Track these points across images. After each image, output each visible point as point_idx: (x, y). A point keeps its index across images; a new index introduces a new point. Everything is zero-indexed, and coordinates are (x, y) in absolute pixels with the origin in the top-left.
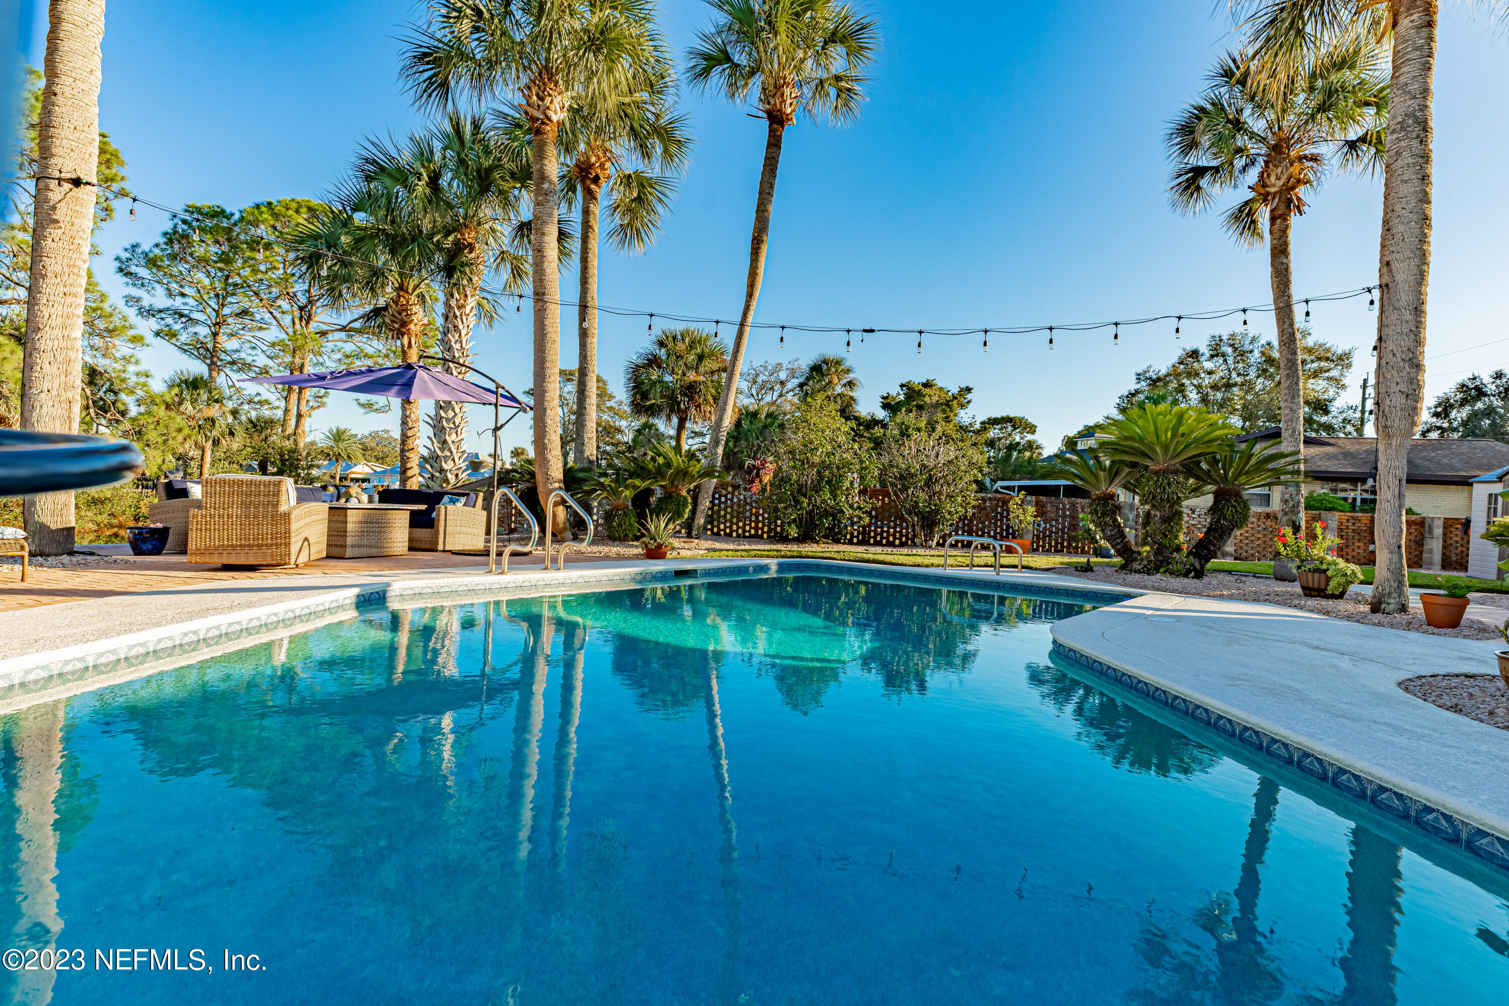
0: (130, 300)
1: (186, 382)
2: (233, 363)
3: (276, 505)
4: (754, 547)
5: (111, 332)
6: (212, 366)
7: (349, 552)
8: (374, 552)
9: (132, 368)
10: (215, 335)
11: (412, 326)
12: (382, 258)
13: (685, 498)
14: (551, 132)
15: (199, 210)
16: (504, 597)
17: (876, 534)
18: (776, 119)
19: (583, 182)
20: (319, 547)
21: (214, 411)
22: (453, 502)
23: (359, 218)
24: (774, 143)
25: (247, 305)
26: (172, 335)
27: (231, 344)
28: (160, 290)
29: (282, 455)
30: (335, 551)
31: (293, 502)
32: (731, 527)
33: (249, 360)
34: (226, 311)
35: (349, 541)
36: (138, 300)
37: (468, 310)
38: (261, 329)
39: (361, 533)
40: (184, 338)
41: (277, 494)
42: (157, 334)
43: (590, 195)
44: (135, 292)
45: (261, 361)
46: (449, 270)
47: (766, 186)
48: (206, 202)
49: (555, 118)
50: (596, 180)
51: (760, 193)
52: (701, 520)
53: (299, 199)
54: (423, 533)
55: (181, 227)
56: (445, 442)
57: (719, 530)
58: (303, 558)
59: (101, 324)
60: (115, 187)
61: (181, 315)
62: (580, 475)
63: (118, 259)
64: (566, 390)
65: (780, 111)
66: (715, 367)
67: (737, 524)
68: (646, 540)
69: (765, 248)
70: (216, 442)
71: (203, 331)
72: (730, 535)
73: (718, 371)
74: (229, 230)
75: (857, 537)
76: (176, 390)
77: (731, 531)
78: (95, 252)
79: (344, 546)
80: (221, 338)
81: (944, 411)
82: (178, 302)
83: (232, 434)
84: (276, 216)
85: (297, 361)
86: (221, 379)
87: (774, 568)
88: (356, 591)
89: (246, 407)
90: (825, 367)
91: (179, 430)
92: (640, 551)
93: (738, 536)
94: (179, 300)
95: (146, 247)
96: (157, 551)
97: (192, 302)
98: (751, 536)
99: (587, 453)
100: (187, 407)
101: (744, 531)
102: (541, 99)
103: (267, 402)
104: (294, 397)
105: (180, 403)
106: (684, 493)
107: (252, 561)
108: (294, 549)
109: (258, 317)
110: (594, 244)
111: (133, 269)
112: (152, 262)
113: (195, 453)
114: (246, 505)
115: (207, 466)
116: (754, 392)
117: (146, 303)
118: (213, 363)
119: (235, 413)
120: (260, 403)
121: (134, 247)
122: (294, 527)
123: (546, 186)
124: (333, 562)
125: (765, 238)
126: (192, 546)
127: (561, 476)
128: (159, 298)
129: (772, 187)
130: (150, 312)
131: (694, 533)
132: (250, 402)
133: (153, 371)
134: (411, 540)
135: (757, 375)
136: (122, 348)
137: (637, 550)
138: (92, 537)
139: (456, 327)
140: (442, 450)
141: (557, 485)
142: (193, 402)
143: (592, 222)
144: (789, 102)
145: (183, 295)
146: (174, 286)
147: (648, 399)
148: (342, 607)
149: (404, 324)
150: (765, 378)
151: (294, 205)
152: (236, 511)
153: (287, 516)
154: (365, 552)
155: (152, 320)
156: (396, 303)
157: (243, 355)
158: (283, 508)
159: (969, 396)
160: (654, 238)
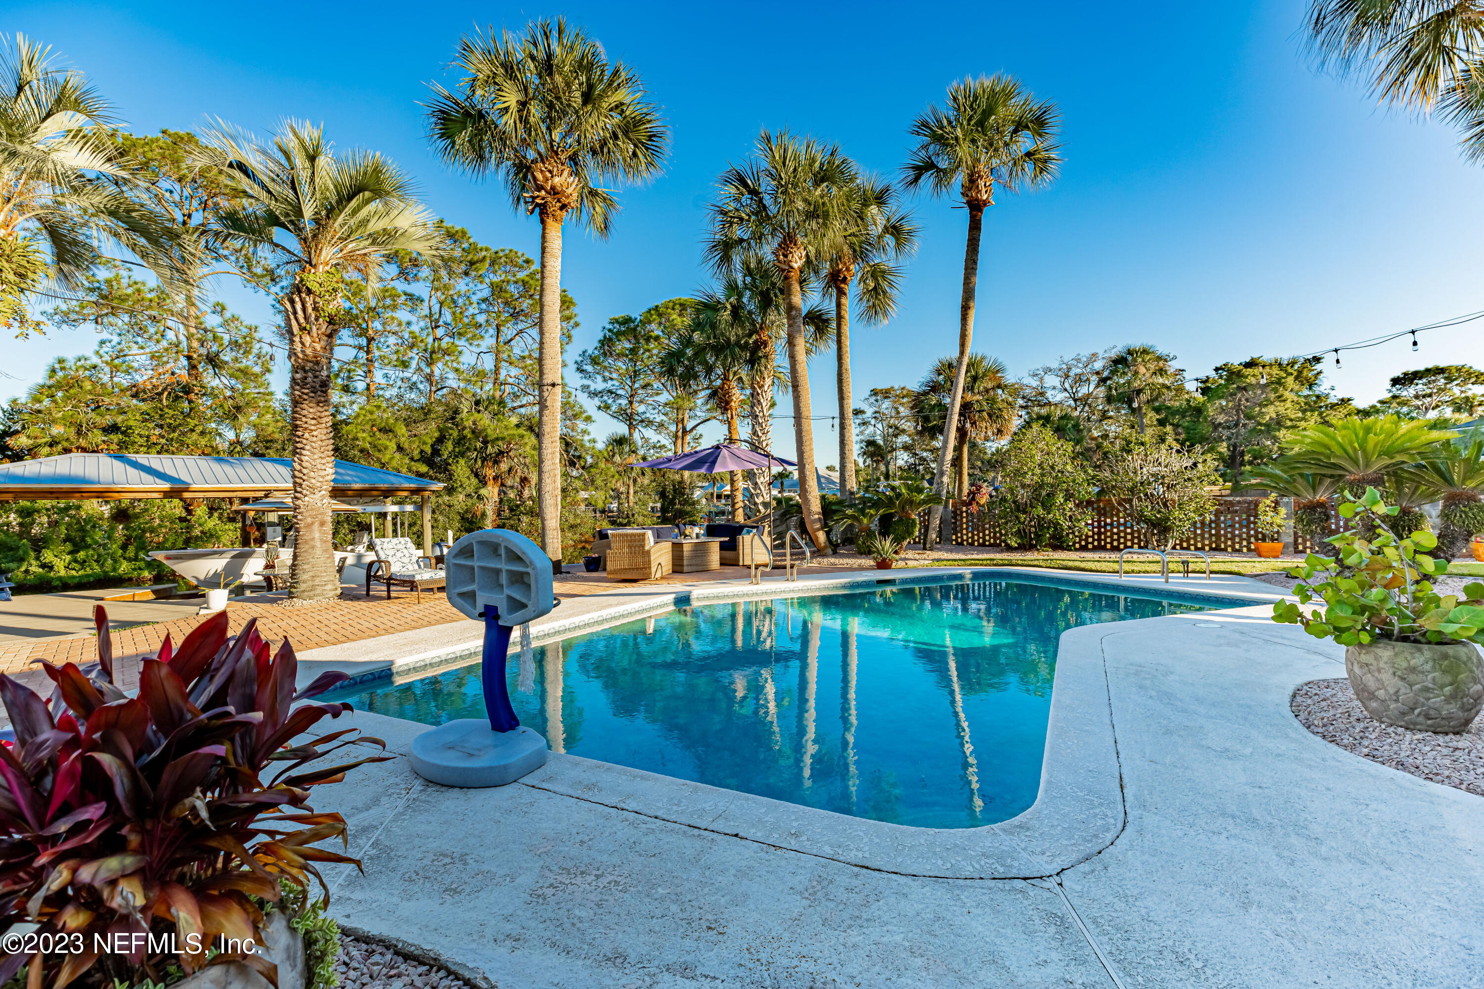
0: (585, 388)
1: (615, 441)
2: (642, 421)
3: (643, 546)
4: (969, 557)
5: (575, 416)
6: (631, 427)
7: (686, 569)
8: (700, 568)
9: (586, 438)
10: (631, 403)
11: (733, 404)
12: (710, 359)
13: (914, 520)
14: (794, 275)
15: (617, 321)
16: (796, 595)
17: (1112, 540)
18: (976, 207)
19: (835, 283)
20: (667, 566)
21: (632, 459)
22: (749, 532)
23: (696, 336)
24: (975, 226)
25: (647, 380)
26: (607, 407)
27: (641, 408)
28: (599, 378)
29: (674, 486)
30: (678, 569)
31: (652, 543)
32: (972, 537)
33: (651, 417)
34: (637, 385)
35: (685, 563)
36: (588, 387)
37: (766, 388)
38: (658, 394)
39: (692, 558)
40: (614, 408)
41: (644, 540)
42: (599, 408)
43: (841, 293)
44: (586, 382)
45: (659, 418)
46: (753, 362)
47: (970, 263)
48: (620, 314)
49: (796, 266)
50: (844, 280)
51: (966, 269)
52: (933, 535)
53: (674, 299)
54: (728, 554)
55: (608, 334)
56: (756, 483)
57: (963, 540)
58: (658, 575)
59: (569, 413)
60: (572, 322)
61: (612, 393)
62: (834, 508)
63: (576, 362)
64: (884, 406)
65: (977, 200)
66: (990, 386)
67: (978, 535)
68: (875, 555)
69: (972, 314)
70: (635, 481)
71: (624, 402)
72: (972, 544)
73: (993, 388)
74: (635, 329)
75: (1092, 543)
76: (610, 448)
77: (973, 541)
78: (564, 365)
79: (682, 566)
80: (635, 405)
81: (1275, 391)
82: (609, 385)
83: (643, 474)
84: (660, 315)
85: (680, 417)
86: (636, 436)
87: (969, 576)
88: (673, 596)
89: (652, 451)
90: (1130, 358)
91: (613, 476)
92: (872, 563)
93: (979, 545)
94: (610, 382)
95: (590, 352)
96: (596, 570)
97: (617, 383)
98: (991, 545)
99: (848, 487)
100: (617, 459)
101: (984, 540)
102: (785, 256)
103: (664, 446)
104: (679, 442)
105: (613, 456)
106: (913, 516)
107: (634, 577)
108: (653, 570)
109: (655, 386)
110: (846, 329)
111: (585, 367)
112: (594, 361)
113: (623, 489)
114: (630, 547)
115: (631, 497)
116: (1067, 385)
117: (592, 389)
118: (631, 423)
119: (644, 459)
120: (661, 447)
121: (584, 352)
122: (652, 558)
123: (793, 313)
124: (676, 576)
125: (971, 304)
126: (608, 568)
127: (820, 510)
128: (599, 384)
129: (975, 262)
130: (594, 394)
131: (928, 546)
132: (654, 447)
133: (598, 439)
134: (721, 558)
135: (1069, 369)
136: (581, 425)
137: (869, 562)
138: (571, 550)
139: (759, 401)
140: (755, 489)
141: (817, 516)
142: (621, 454)
143: (843, 312)
144: (984, 190)
145: (612, 379)
146: (607, 374)
147: (930, 421)
148: (666, 605)
149: (727, 403)
150: (1079, 371)
151: (671, 304)
152: (626, 550)
153: (649, 552)
154: (694, 568)
155: (596, 399)
156: (722, 388)
157: (648, 415)
158: (647, 548)
159: (1318, 367)
160: (894, 311)
